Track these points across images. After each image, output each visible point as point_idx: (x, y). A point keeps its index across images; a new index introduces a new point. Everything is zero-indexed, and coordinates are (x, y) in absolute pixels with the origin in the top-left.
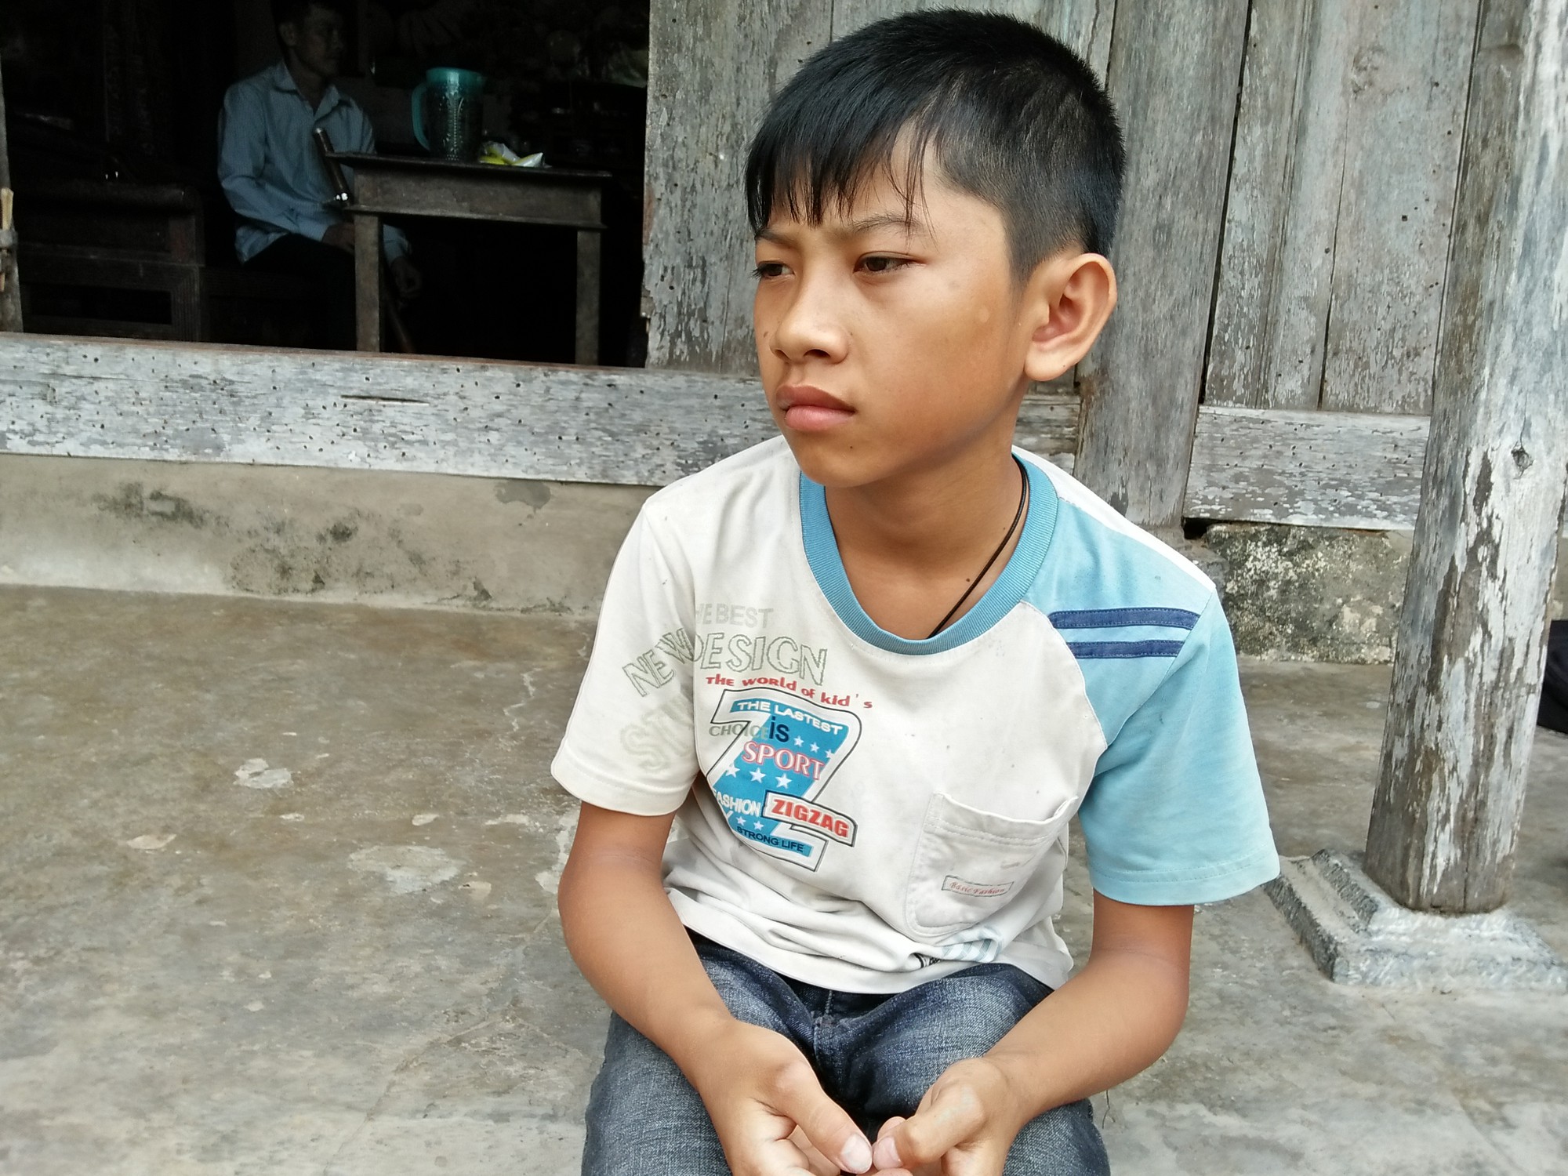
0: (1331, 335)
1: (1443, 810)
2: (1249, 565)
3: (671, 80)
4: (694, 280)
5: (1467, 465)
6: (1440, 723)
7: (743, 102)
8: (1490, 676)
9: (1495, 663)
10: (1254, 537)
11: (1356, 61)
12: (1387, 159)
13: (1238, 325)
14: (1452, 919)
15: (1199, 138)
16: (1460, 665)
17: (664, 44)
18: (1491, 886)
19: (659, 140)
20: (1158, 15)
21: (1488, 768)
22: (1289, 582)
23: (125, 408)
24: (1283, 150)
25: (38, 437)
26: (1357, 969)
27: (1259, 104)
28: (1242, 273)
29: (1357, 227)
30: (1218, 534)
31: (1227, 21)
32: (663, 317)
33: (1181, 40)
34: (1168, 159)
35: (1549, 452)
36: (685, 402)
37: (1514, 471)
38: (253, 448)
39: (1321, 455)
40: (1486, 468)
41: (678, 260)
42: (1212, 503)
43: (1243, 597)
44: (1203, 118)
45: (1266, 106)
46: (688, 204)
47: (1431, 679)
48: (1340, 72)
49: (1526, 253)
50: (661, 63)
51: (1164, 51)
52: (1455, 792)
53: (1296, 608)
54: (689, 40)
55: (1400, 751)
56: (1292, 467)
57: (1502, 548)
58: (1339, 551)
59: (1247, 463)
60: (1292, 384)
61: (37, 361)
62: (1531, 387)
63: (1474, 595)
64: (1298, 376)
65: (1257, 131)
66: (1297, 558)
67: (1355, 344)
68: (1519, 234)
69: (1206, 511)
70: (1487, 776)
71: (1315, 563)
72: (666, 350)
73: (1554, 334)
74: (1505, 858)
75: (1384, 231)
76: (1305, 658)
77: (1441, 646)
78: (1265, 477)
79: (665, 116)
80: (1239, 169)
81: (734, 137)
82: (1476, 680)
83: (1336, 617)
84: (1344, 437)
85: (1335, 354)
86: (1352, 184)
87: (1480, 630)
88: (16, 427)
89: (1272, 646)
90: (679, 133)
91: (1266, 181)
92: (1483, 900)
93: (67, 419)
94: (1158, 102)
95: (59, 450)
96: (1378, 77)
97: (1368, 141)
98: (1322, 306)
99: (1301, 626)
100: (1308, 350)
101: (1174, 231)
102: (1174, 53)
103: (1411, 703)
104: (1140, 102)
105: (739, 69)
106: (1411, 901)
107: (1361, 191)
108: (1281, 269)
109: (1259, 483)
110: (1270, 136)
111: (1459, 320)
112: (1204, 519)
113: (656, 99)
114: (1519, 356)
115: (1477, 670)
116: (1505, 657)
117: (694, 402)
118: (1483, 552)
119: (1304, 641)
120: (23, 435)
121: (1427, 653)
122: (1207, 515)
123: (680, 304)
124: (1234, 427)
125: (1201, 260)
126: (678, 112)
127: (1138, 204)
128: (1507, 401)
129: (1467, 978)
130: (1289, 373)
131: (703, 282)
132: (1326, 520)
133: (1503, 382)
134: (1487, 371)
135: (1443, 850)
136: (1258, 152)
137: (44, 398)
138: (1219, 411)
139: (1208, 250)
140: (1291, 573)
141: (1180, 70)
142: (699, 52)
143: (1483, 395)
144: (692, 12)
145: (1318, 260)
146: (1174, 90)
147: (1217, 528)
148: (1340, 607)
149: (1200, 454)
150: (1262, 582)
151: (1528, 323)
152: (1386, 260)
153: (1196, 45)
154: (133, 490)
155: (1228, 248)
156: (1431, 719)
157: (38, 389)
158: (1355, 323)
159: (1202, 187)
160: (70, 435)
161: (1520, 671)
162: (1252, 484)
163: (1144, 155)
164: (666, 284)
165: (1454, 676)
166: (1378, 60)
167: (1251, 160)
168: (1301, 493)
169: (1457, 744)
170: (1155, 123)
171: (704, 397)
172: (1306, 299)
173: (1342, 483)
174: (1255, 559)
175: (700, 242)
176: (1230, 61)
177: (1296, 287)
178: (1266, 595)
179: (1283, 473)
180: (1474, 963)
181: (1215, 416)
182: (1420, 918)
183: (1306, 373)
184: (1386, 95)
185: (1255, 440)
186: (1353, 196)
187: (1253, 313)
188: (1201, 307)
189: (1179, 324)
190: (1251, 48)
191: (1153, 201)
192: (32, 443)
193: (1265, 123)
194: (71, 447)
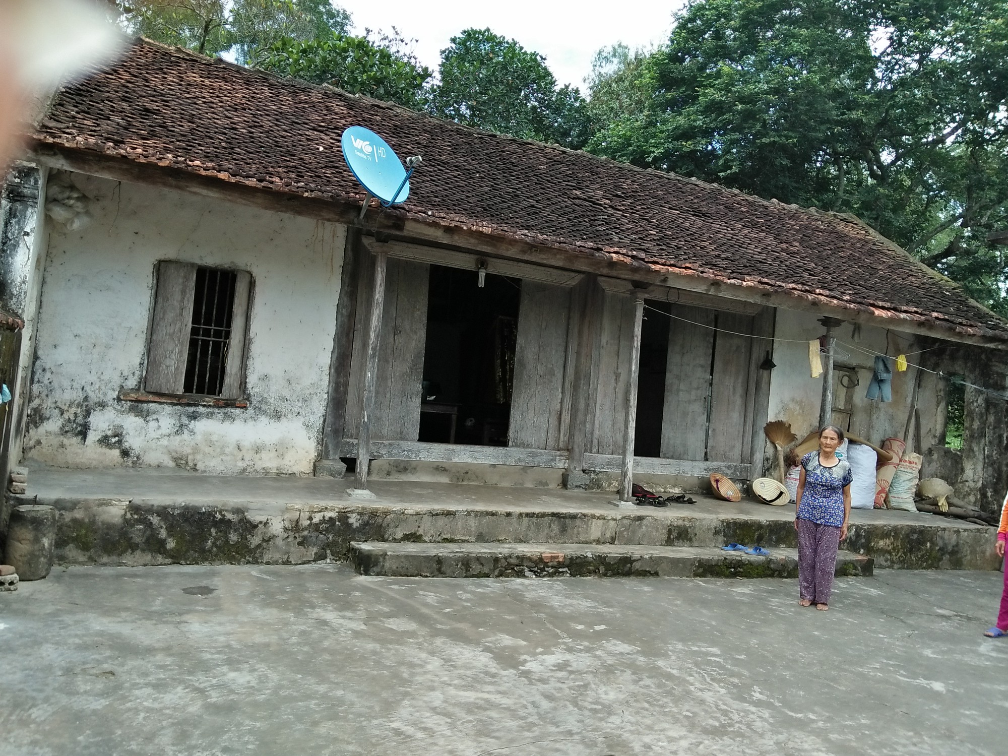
0: (599, 443)
1: (626, 492)
3: (514, 406)
10: (592, 472)
11: (601, 406)
12: (605, 419)
13: (588, 442)
14: (627, 503)
15: (584, 417)
17: (514, 401)
19: (512, 414)
22: (596, 479)
23: (439, 453)
26: (619, 505)
27: (590, 412)
28: (589, 434)
29: (602, 428)
32: (511, 440)
38: (456, 460)
39: (599, 460)
41: (514, 431)
44: (584, 415)
46: (516, 423)
48: (599, 407)
53: (597, 483)
54: (517, 400)
56: (596, 462)
58: (602, 474)
59: (590, 461)
60: (595, 450)
65: (590, 415)
66: (597, 475)
69: (585, 468)
71: (599, 476)
72: (511, 445)
74: (631, 497)
75: (605, 429)
76: (599, 490)
77: (625, 477)
79: (513, 411)
81: (522, 414)
84: (602, 458)
85: (600, 446)
86: (601, 422)
88: (423, 457)
90: (515, 413)
91: (591, 422)
92: (629, 501)
93: (430, 455)
94: (579, 412)
95: (428, 460)
96: (603, 408)
97: (602, 416)
98: (598, 439)
100: (596, 445)
104: (576, 412)
105: (523, 405)
108: (593, 434)
109: (592, 465)
112: (585, 470)
113: (512, 408)
117: (517, 452)
119: (599, 488)
123: (514, 437)
124: (589, 456)
126: (516, 410)
127: (577, 426)
130: (594, 448)
131: (517, 434)
132: (600, 470)
135: (626, 496)
136: (590, 418)
142: (518, 402)
145: (597, 432)
148: (603, 483)
149: (584, 460)
150: (593, 479)
152: (606, 433)
153: (583, 405)
154: (438, 466)
155: (586, 431)
160: (430, 458)
164: (512, 435)
168: (597, 466)
172: (596, 438)
173: (602, 464)
174: (592, 476)
175: (517, 428)
176: (586, 407)
177: (595, 436)
179: (594, 463)
180: (629, 505)
181: (587, 455)
182: (624, 502)
183: (596, 448)
184: (605, 410)
185: (591, 458)
186: (601, 424)
187: (590, 440)
191: (579, 426)
192: (425, 459)
194: (430, 460)
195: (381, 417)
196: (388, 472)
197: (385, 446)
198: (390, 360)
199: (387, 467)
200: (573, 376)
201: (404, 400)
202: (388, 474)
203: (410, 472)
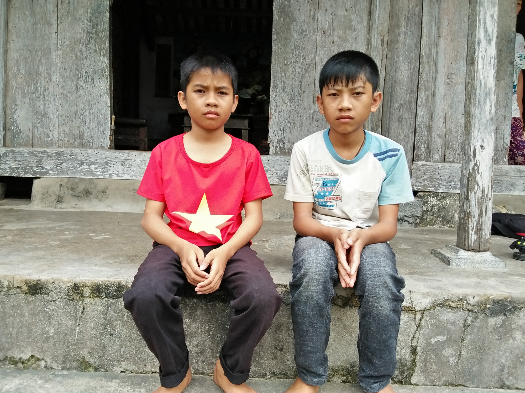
0: (446, 144)
1: (472, 226)
2: (429, 202)
3: (276, 87)
4: (281, 133)
5: (471, 149)
6: (470, 206)
7: (294, 91)
8: (480, 196)
9: (481, 193)
10: (430, 195)
11: (447, 77)
12: (457, 100)
13: (422, 142)
14: (477, 253)
15: (408, 95)
16: (473, 193)
17: (274, 78)
18: (486, 245)
19: (273, 100)
20: (396, 67)
21: (482, 217)
22: (440, 207)
23: (142, 167)
24: (430, 99)
25: (120, 175)
26: (455, 263)
27: (423, 87)
28: (422, 128)
29: (451, 117)
30: (420, 195)
31: (414, 68)
32: (273, 143)
33: (402, 73)
34: (401, 100)
35: (488, 146)
36: (280, 163)
37: (481, 150)
39: (446, 174)
40: (475, 149)
41: (277, 129)
42: (418, 186)
43: (428, 211)
44: (409, 91)
45: (425, 88)
46: (280, 115)
47: (467, 198)
48: (444, 80)
49: (479, 104)
50: (273, 82)
51: (398, 75)
52: (475, 222)
53: (442, 214)
54: (280, 77)
55: (462, 216)
56: (438, 177)
57: (480, 167)
58: (453, 199)
59: (426, 176)
60: (437, 156)
61: (121, 156)
62: (483, 132)
63: (475, 178)
64: (438, 154)
65: (423, 94)
66: (441, 201)
67: (453, 146)
68: (477, 100)
69: (416, 189)
70: (482, 219)
71: (446, 202)
72: (274, 151)
73: (487, 121)
74: (488, 238)
75: (458, 117)
76: (446, 227)
77: (468, 189)
78: (431, 180)
79: (274, 95)
80: (419, 103)
81: (291, 99)
82: (477, 196)
83: (453, 216)
84: (451, 169)
85: (448, 149)
86: (449, 106)
87: (477, 185)
88: (114, 172)
89: (437, 224)
90: (278, 99)
91: (426, 106)
92: (484, 248)
93: (127, 170)
94: (398, 87)
95: (125, 178)
96: (453, 80)
97: (452, 96)
98: (443, 137)
99: (444, 218)
100: (440, 148)
101: (403, 118)
102: (401, 76)
103: (463, 204)
104: (393, 88)
105: (292, 83)
106: (467, 249)
107: (451, 108)
108: (432, 128)
109: (430, 181)
110: (426, 95)
111: (467, 120)
112: (416, 191)
113: (272, 91)
114: (480, 125)
115: (477, 194)
116: (483, 191)
117: (282, 163)
118: (476, 168)
119: (445, 222)
120: (116, 174)
121: (466, 192)
122: (417, 190)
123: (278, 139)
124: (422, 167)
125: (411, 125)
126: (278, 94)
127: (394, 112)
128: (478, 135)
129: (481, 265)
130: (436, 154)
131: (283, 134)
132: (449, 191)
133: (476, 131)
134: (473, 129)
135: (473, 236)
136: (424, 99)
137: (122, 165)
138: (418, 163)
139: (412, 122)
140: (440, 205)
141: (403, 80)
142: (283, 80)
143: (473, 134)
144: (281, 71)
145: (441, 125)
146: (401, 84)
147: (420, 193)
148: (454, 213)
149: (414, 174)
150: (433, 207)
151: (481, 118)
152: (459, 125)
153: (406, 73)
155: (418, 123)
156: (468, 206)
157: (121, 163)
158: (452, 141)
159: (410, 107)
160: (128, 174)
161: (487, 195)
162: (428, 182)
163: (395, 100)
164: (274, 135)
165: (472, 196)
166: (453, 76)
167: (422, 101)
168: (441, 184)
169: (474, 211)
170: (397, 92)
171: (284, 161)
172: (439, 135)
173: (452, 181)
174: (430, 201)
175: (283, 124)
176: (415, 77)
177: (436, 132)
178: (434, 210)
179: (436, 179)
180: (482, 261)
181: (417, 164)
182: (470, 252)
183: (440, 154)
184: (456, 84)
185: (428, 170)
186: (449, 109)
187: (425, 138)
188: (412, 137)
189: (406, 140)
190: (420, 74)
191: (397, 111)
192: (118, 176)
193: (425, 92)
194: (128, 177)
195: (47, 113)
196: (59, 197)
197: (49, 156)
198: (54, 21)
199: (56, 189)
200: (386, 25)
201: (81, 83)
202: (60, 200)
203: (97, 198)
